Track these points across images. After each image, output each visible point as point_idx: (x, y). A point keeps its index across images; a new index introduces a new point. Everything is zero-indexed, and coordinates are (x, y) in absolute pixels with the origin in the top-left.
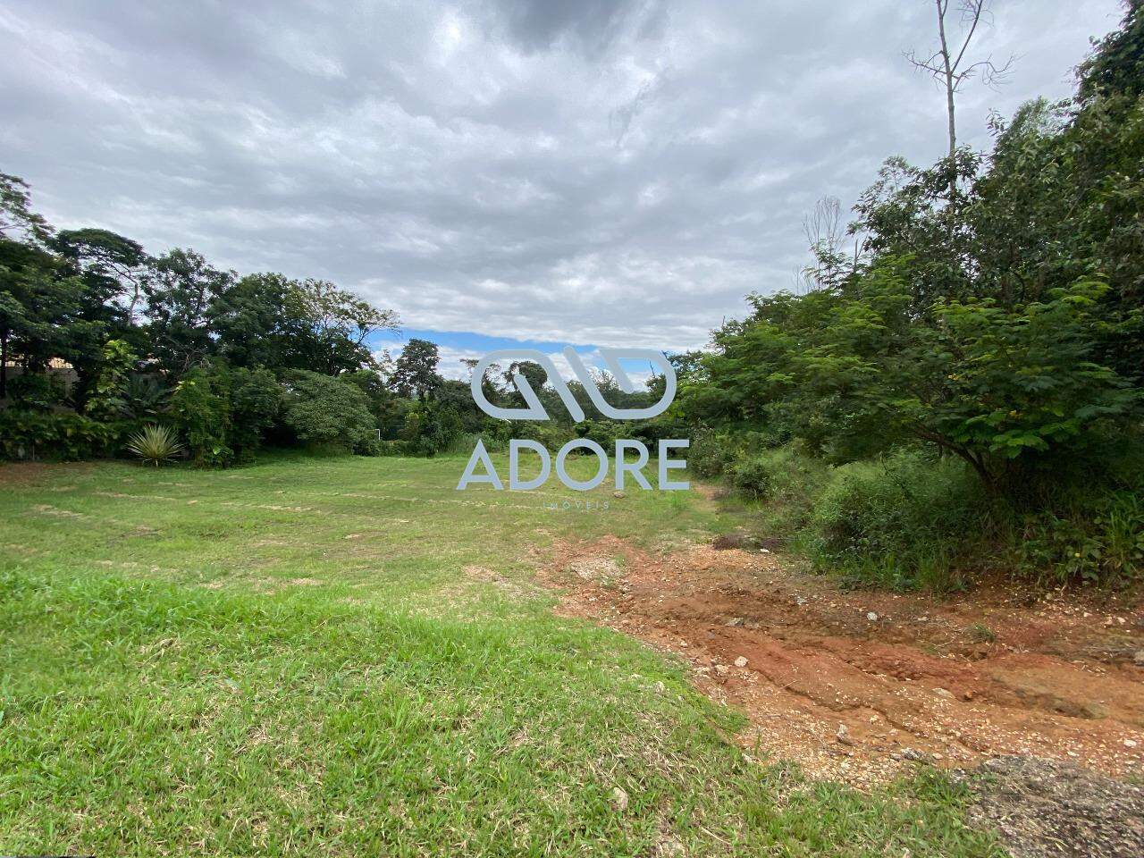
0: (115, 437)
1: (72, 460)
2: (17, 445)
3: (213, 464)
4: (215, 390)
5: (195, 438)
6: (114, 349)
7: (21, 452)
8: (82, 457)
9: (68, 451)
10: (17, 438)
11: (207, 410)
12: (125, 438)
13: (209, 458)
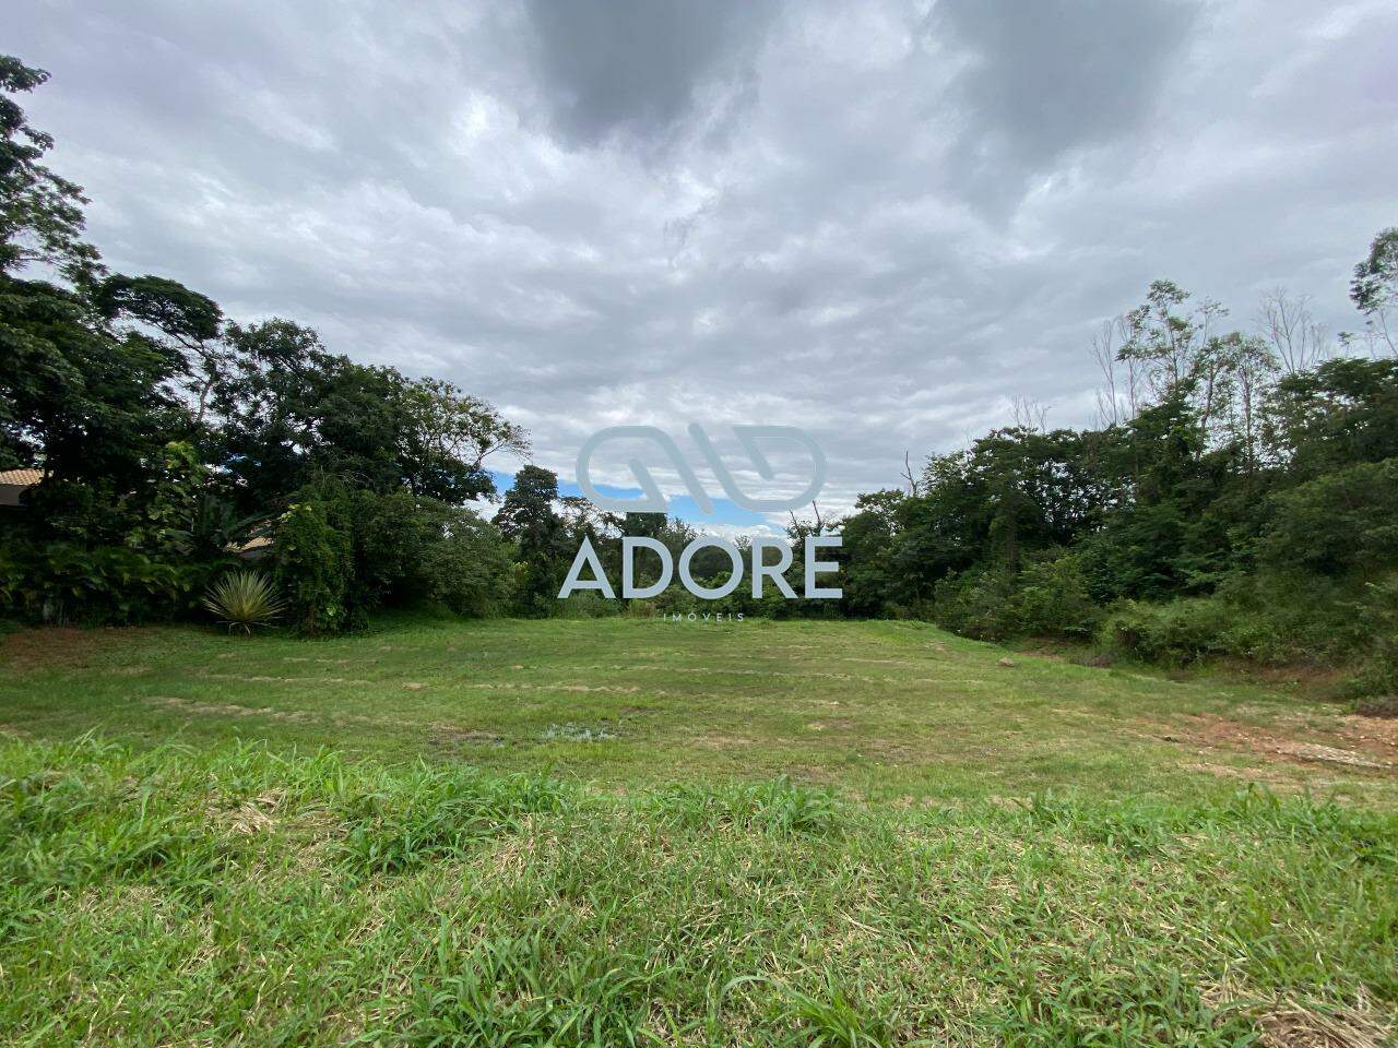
0: (187, 588)
1: (119, 623)
2: (42, 599)
3: (326, 632)
4: (331, 521)
5: (305, 590)
6: (178, 456)
7: (47, 610)
8: (134, 619)
9: (115, 608)
10: (47, 585)
11: (327, 548)
12: (198, 590)
13: (322, 621)
